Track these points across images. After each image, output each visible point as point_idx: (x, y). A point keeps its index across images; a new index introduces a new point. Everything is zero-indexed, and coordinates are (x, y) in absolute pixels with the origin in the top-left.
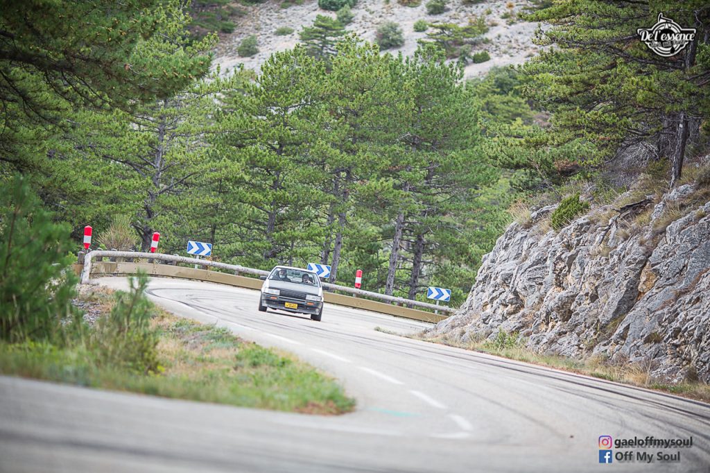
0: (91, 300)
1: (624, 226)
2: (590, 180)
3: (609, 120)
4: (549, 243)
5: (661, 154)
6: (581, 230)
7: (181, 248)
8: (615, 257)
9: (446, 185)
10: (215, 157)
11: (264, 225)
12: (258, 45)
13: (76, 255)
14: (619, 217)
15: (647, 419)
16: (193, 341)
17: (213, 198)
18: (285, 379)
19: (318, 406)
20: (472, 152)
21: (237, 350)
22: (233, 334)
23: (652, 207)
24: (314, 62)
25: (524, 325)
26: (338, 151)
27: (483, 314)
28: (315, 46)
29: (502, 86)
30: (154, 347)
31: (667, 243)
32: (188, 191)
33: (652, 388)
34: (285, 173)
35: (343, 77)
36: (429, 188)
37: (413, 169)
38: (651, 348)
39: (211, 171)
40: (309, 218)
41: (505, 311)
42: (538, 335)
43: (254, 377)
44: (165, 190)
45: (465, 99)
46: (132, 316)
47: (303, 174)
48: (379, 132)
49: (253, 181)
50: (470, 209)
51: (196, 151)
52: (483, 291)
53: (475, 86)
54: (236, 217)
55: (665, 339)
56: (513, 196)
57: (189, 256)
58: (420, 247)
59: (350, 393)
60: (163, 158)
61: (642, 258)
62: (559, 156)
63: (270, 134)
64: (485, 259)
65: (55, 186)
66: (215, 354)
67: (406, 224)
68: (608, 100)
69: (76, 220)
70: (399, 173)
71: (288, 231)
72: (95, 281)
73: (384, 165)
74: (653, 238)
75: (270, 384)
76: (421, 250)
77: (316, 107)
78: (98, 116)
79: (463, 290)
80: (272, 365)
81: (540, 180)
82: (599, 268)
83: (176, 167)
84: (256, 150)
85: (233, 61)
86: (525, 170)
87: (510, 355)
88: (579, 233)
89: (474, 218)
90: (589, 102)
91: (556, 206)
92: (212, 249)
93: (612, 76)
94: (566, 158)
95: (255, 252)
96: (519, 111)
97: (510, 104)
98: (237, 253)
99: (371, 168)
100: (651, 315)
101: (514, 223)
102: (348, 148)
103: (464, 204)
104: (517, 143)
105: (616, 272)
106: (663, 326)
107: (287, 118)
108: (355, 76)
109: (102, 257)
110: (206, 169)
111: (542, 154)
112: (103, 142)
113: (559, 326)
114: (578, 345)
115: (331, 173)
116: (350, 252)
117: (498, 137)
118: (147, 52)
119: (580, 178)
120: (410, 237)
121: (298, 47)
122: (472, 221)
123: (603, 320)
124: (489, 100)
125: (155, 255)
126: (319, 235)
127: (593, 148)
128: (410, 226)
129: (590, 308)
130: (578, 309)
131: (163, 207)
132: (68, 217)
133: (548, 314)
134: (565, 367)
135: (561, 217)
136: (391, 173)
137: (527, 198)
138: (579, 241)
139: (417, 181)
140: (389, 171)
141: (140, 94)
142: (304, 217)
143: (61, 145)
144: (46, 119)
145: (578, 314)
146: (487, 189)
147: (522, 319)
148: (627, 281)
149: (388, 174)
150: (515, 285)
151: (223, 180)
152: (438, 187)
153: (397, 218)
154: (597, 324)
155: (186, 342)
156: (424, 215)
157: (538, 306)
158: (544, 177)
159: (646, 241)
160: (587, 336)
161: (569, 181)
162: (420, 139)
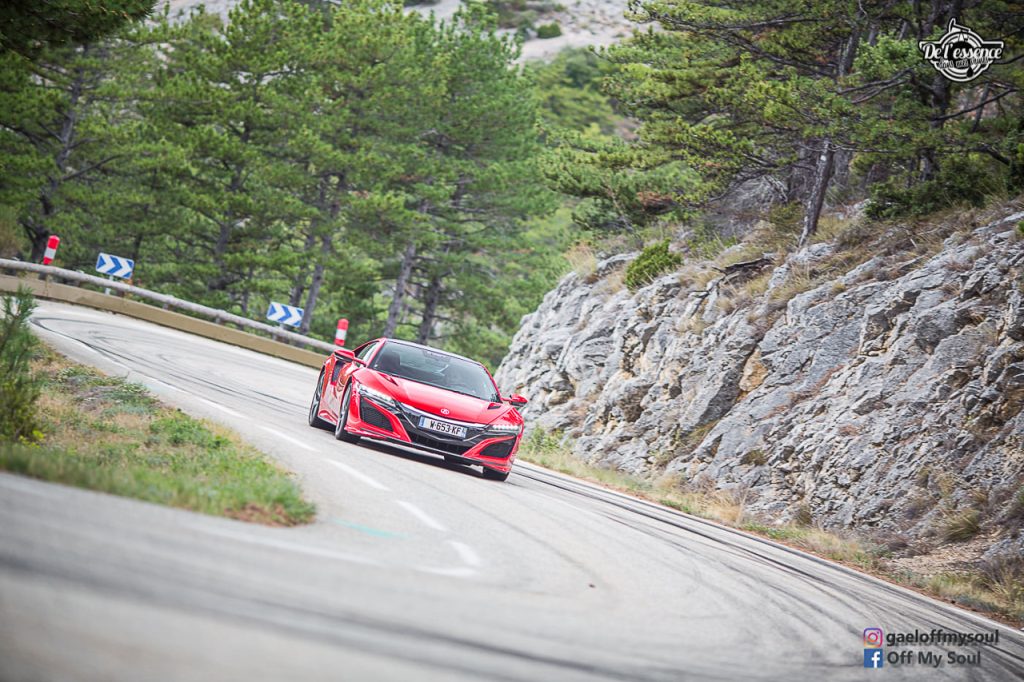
1: (728, 294)
2: (687, 222)
3: (721, 137)
4: (619, 307)
5: (792, 196)
6: (667, 293)
7: (89, 263)
8: (712, 338)
9: (480, 210)
10: (151, 136)
11: (213, 242)
14: (723, 280)
15: (732, 572)
16: (90, 399)
17: (142, 195)
18: (217, 466)
19: (260, 511)
20: (523, 165)
21: (153, 419)
22: (150, 394)
23: (771, 270)
24: (307, 12)
25: (573, 422)
26: (329, 147)
29: (576, 76)
31: (786, 324)
32: (106, 181)
33: (744, 529)
34: (251, 169)
35: (348, 40)
36: (456, 212)
37: (436, 183)
38: (749, 471)
39: (142, 155)
40: (279, 237)
41: (547, 399)
42: (592, 437)
43: (173, 459)
44: (73, 177)
45: (520, 89)
46: (6, 354)
47: (277, 174)
48: (391, 124)
49: (204, 177)
50: (512, 248)
51: (123, 125)
52: (518, 367)
53: (537, 72)
54: (174, 226)
55: (770, 461)
56: (575, 235)
57: (98, 274)
58: (435, 295)
59: (310, 496)
60: (73, 131)
61: (750, 341)
62: (646, 184)
63: (234, 111)
64: (526, 322)
66: (121, 421)
67: (419, 260)
68: (723, 111)
70: (415, 186)
71: (247, 253)
73: (394, 172)
74: (768, 315)
75: (195, 472)
76: (436, 299)
77: (304, 78)
79: (491, 362)
80: (201, 445)
81: (615, 215)
82: (687, 350)
83: (91, 144)
84: (211, 133)
86: (595, 199)
87: (548, 462)
88: (663, 298)
89: (516, 261)
90: (697, 111)
91: (635, 255)
92: (134, 269)
93: (733, 77)
94: (656, 188)
95: (196, 279)
96: (597, 113)
97: (585, 102)
98: (170, 278)
99: (374, 174)
100: (754, 425)
101: (570, 275)
102: (345, 142)
103: (504, 240)
104: (588, 159)
105: (710, 359)
106: (769, 442)
107: (261, 90)
108: (364, 41)
110: (135, 152)
111: (622, 179)
113: (621, 427)
114: (646, 458)
115: (314, 176)
116: (334, 294)
117: (562, 148)
119: (673, 219)
120: (421, 279)
122: (513, 265)
123: (684, 425)
124: (555, 93)
125: (49, 269)
126: (291, 263)
127: (695, 177)
128: (424, 263)
129: (668, 406)
130: (651, 407)
131: (67, 200)
133: (608, 408)
134: (625, 487)
135: (640, 272)
136: (404, 185)
137: (595, 240)
138: (662, 309)
139: (440, 199)
140: (401, 182)
141: (49, 33)
142: (272, 236)
145: (650, 413)
146: (540, 221)
147: (571, 413)
148: (725, 373)
149: (399, 186)
150: (565, 363)
151: (158, 171)
152: (469, 212)
153: (405, 250)
154: (676, 430)
155: (81, 400)
156: (445, 250)
157: (595, 396)
158: (621, 212)
159: (757, 318)
160: (661, 446)
161: (656, 221)
162: (450, 140)
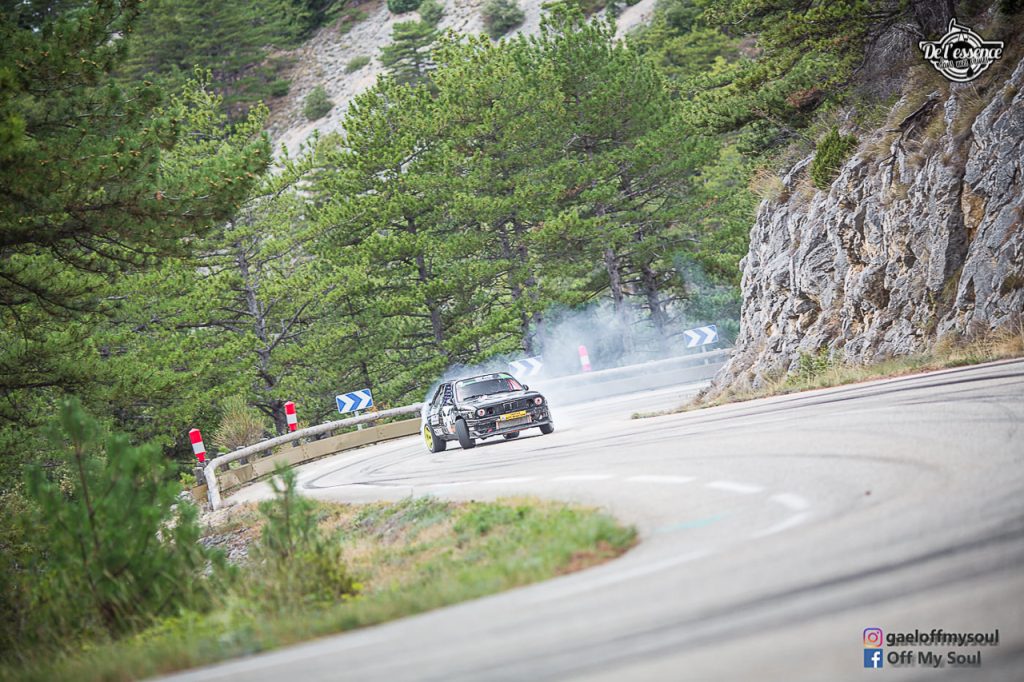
0: (233, 528)
1: (913, 149)
2: (844, 103)
4: (822, 210)
6: (857, 175)
7: (330, 410)
8: (918, 195)
9: (651, 187)
10: (327, 270)
11: (430, 335)
12: (329, 97)
13: (192, 474)
14: (902, 138)
16: (389, 531)
17: (345, 327)
18: (530, 535)
19: (587, 556)
20: (669, 128)
21: (454, 521)
22: (440, 500)
23: (941, 107)
24: (410, 90)
25: (832, 334)
26: (487, 199)
27: (769, 342)
28: (407, 68)
29: (680, 23)
30: (337, 562)
31: (980, 149)
32: (308, 330)
34: (431, 254)
35: (457, 96)
36: (631, 200)
38: (1013, 298)
39: (328, 291)
40: (486, 302)
41: (798, 325)
42: (854, 340)
43: (488, 548)
44: (279, 340)
46: (292, 530)
47: (454, 247)
48: (535, 151)
49: (391, 282)
50: (698, 206)
51: (298, 273)
52: (758, 310)
53: (643, 37)
54: (388, 339)
56: (749, 165)
57: (343, 417)
58: (651, 283)
59: (626, 520)
60: (258, 300)
61: (954, 181)
62: (790, 87)
63: (389, 211)
64: (744, 265)
65: (126, 395)
66: (426, 537)
69: (172, 428)
70: (583, 195)
71: (463, 331)
72: (230, 500)
73: (557, 192)
74: (959, 149)
75: (513, 550)
76: (654, 286)
77: (437, 149)
78: (148, 276)
79: (732, 318)
80: (507, 522)
81: (776, 129)
82: (902, 218)
83: (280, 304)
84: (377, 240)
85: (304, 131)
86: (751, 124)
87: (827, 382)
88: (856, 182)
89: (708, 216)
91: (812, 157)
92: (372, 395)
94: (800, 86)
95: (430, 377)
96: (715, 47)
97: (700, 43)
98: (408, 387)
99: (541, 203)
100: (996, 255)
101: (764, 201)
102: (500, 188)
104: (727, 93)
105: (927, 215)
106: (1018, 263)
107: (403, 181)
108: (472, 89)
109: (227, 464)
111: (765, 95)
112: (169, 308)
113: (877, 317)
114: (914, 333)
115: (490, 232)
117: (698, 94)
118: (180, 165)
119: (830, 107)
120: (632, 275)
121: (381, 78)
122: (708, 220)
123: (933, 287)
124: (669, 48)
125: (298, 433)
126: (506, 320)
127: (831, 59)
129: (910, 276)
130: (895, 285)
131: (283, 365)
132: (161, 428)
133: (857, 306)
134: (907, 369)
135: (823, 169)
136: (573, 200)
137: (769, 162)
138: (860, 193)
139: (609, 197)
140: (568, 198)
141: (192, 225)
142: (478, 304)
143: (115, 335)
144: (77, 310)
145: (897, 291)
146: (713, 170)
147: (825, 327)
148: (945, 222)
149: (570, 202)
150: (798, 284)
151: (350, 297)
152: (643, 194)
153: (604, 256)
154: (928, 295)
155: (381, 536)
156: (640, 239)
157: (840, 302)
158: (780, 124)
159: (950, 157)
160: (921, 316)
161: (816, 116)
162: (594, 138)
